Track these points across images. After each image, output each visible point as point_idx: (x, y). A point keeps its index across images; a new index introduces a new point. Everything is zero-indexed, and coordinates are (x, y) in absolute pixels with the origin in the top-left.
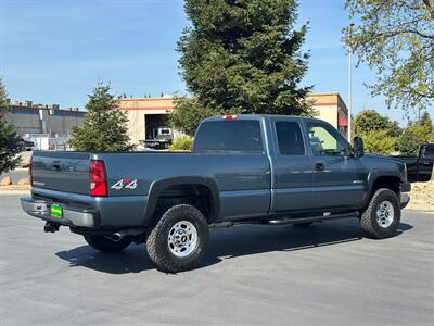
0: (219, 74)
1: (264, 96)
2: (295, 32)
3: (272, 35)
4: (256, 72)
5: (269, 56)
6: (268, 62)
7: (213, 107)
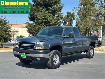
6: (56, 14)
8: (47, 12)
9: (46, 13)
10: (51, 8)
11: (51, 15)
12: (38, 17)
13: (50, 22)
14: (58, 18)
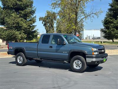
8: (18, 16)
9: (16, 17)
10: (23, 12)
11: (23, 19)
12: (8, 22)
13: (21, 27)
14: (30, 22)
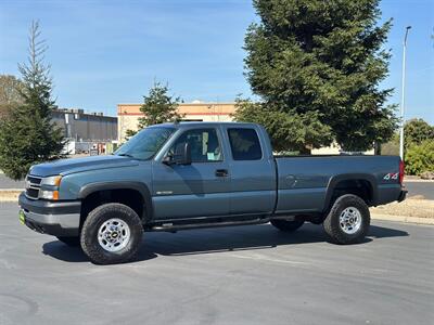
0: (294, 73)
1: (344, 99)
2: (377, 29)
3: (353, 32)
4: (333, 73)
5: (349, 55)
6: (348, 61)
7: (286, 110)
